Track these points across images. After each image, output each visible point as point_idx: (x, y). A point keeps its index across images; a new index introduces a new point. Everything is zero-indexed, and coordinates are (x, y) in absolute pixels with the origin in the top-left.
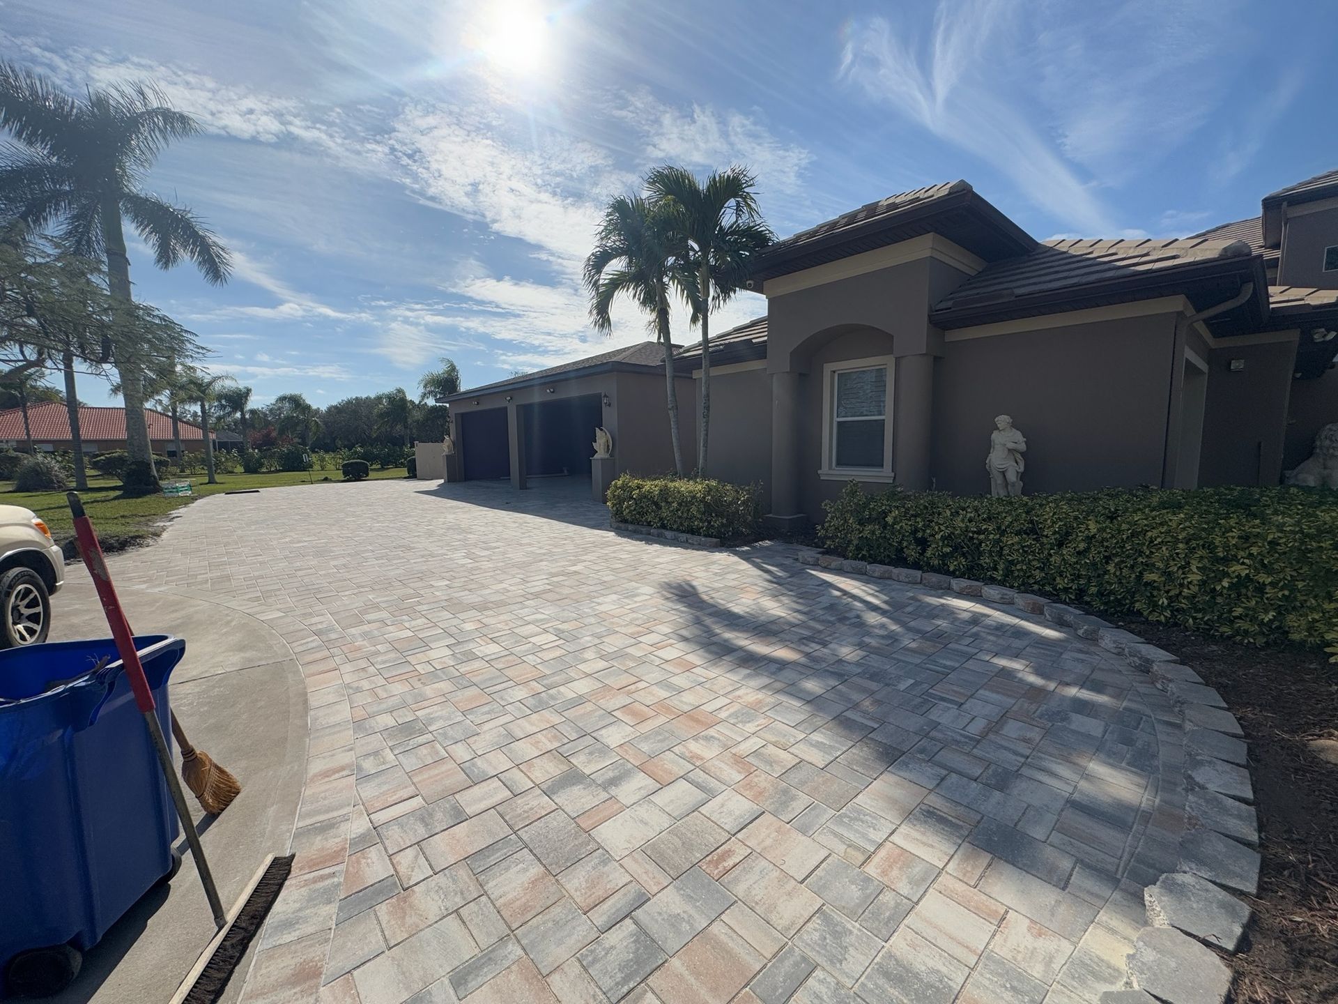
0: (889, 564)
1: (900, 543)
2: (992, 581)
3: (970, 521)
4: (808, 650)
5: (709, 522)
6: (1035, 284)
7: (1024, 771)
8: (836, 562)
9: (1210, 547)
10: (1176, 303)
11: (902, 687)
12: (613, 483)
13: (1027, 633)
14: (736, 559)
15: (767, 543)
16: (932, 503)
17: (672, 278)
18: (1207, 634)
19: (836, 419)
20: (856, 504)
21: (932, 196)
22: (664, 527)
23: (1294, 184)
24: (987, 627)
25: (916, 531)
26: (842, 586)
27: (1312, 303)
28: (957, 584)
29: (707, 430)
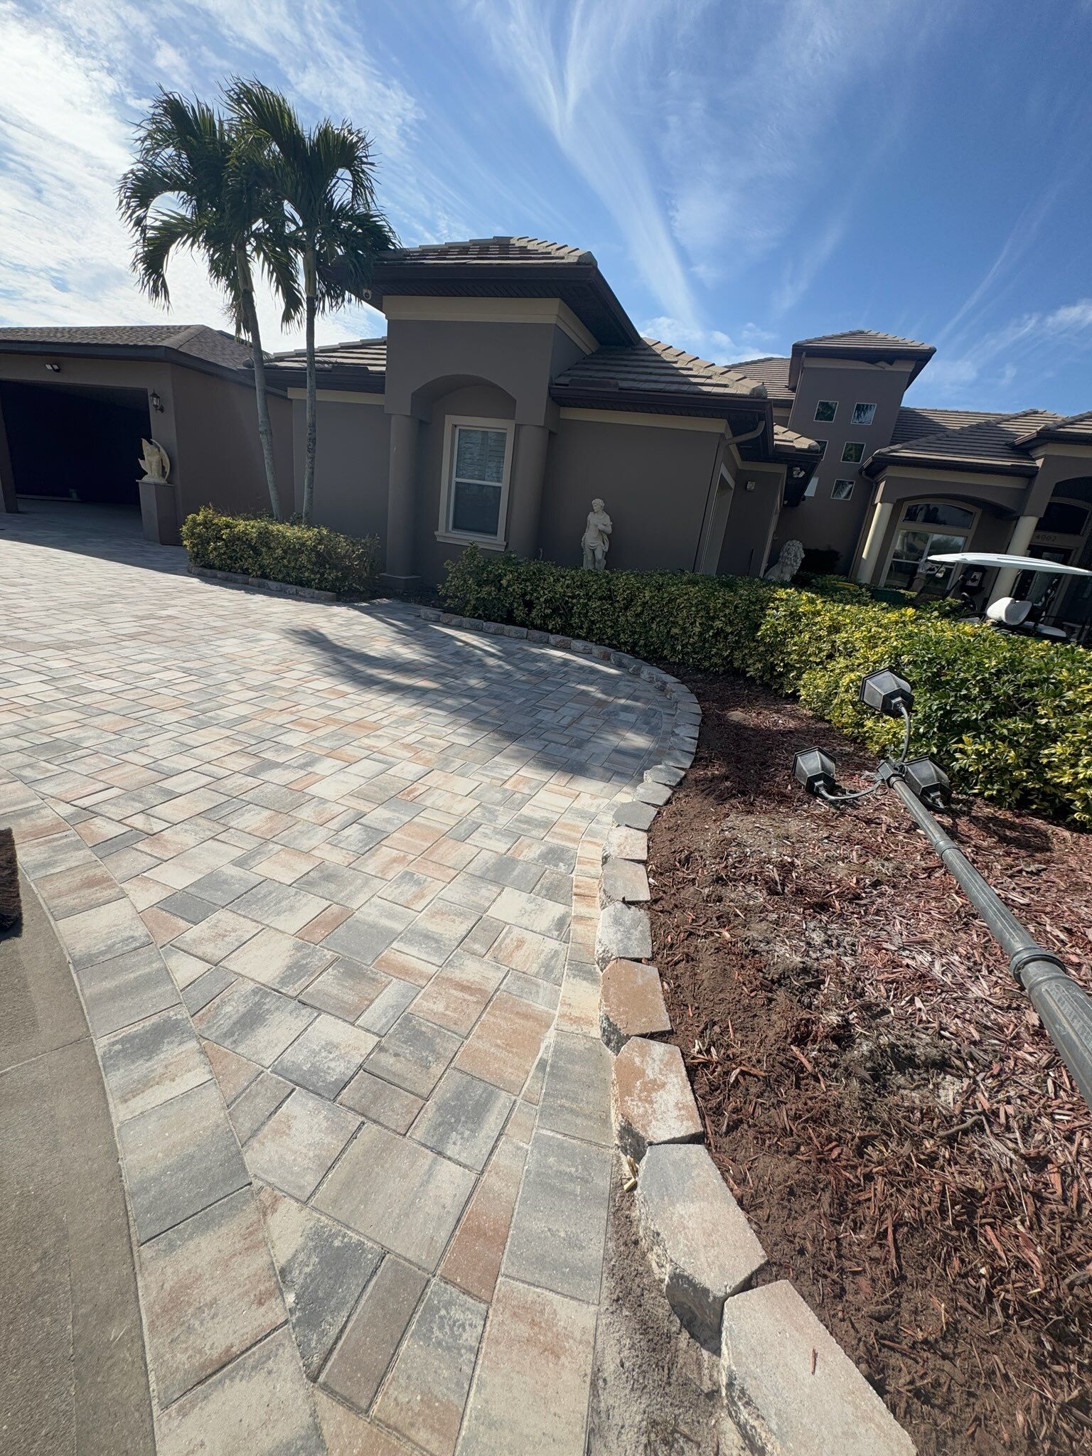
0: (501, 622)
1: (511, 604)
2: (578, 637)
3: (568, 587)
4: (443, 681)
5: (322, 575)
6: (634, 380)
7: (593, 739)
8: (456, 619)
9: (707, 610)
10: (719, 426)
11: (517, 702)
12: (190, 517)
13: (599, 671)
14: (357, 613)
15: (385, 601)
16: (540, 571)
17: (257, 249)
18: (698, 670)
19: (455, 479)
20: (477, 566)
21: (563, 258)
22: (264, 576)
23: (812, 337)
24: (574, 668)
25: (524, 595)
26: (463, 638)
27: (797, 446)
28: (554, 638)
29: (312, 468)
